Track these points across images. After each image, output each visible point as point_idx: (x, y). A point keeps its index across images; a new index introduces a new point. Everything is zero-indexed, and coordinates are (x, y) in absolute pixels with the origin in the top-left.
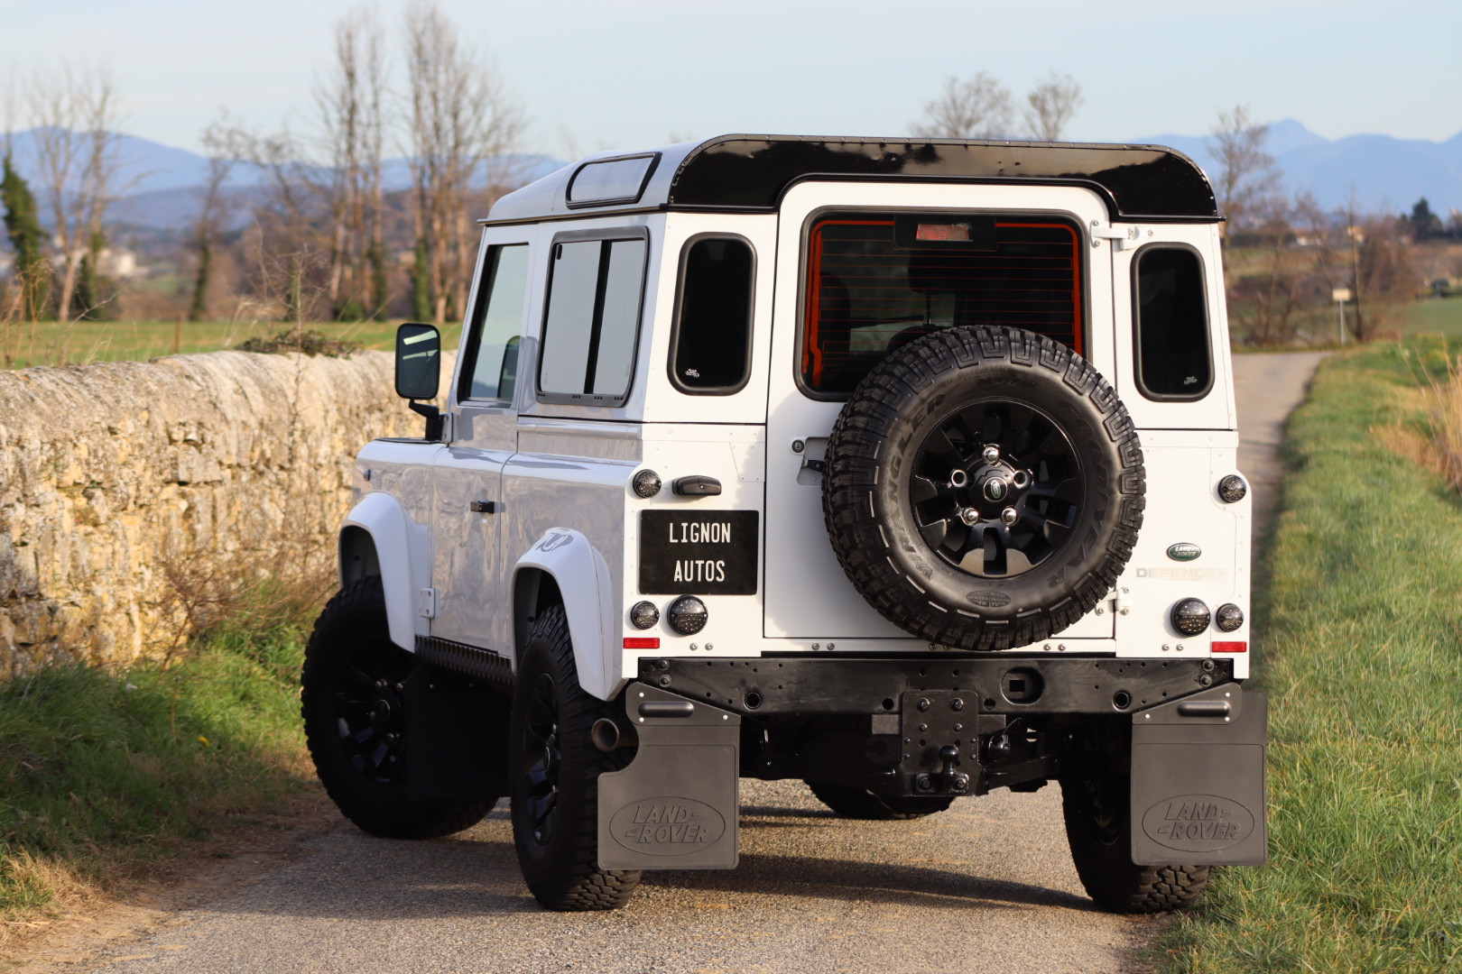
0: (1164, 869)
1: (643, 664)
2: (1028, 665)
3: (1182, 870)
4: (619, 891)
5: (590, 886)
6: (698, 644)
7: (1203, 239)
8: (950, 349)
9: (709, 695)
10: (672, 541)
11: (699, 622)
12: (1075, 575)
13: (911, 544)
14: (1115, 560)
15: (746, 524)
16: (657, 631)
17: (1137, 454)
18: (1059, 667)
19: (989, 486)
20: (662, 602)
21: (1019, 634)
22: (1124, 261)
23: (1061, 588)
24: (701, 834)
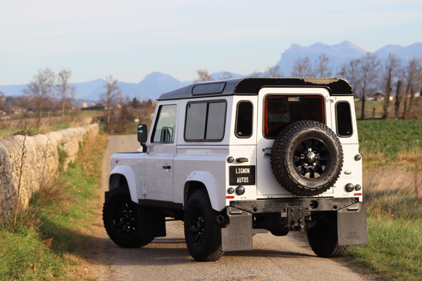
0: (339, 247)
1: (231, 202)
2: (314, 200)
3: (343, 247)
4: (219, 256)
5: (213, 256)
6: (242, 197)
7: (350, 99)
8: (301, 126)
9: (245, 209)
10: (237, 173)
11: (243, 192)
12: (329, 178)
13: (294, 172)
14: (338, 174)
15: (253, 168)
16: (234, 194)
17: (342, 150)
18: (322, 200)
19: (310, 158)
20: (234, 187)
21: (317, 192)
22: (333, 105)
23: (327, 181)
24: (245, 242)
